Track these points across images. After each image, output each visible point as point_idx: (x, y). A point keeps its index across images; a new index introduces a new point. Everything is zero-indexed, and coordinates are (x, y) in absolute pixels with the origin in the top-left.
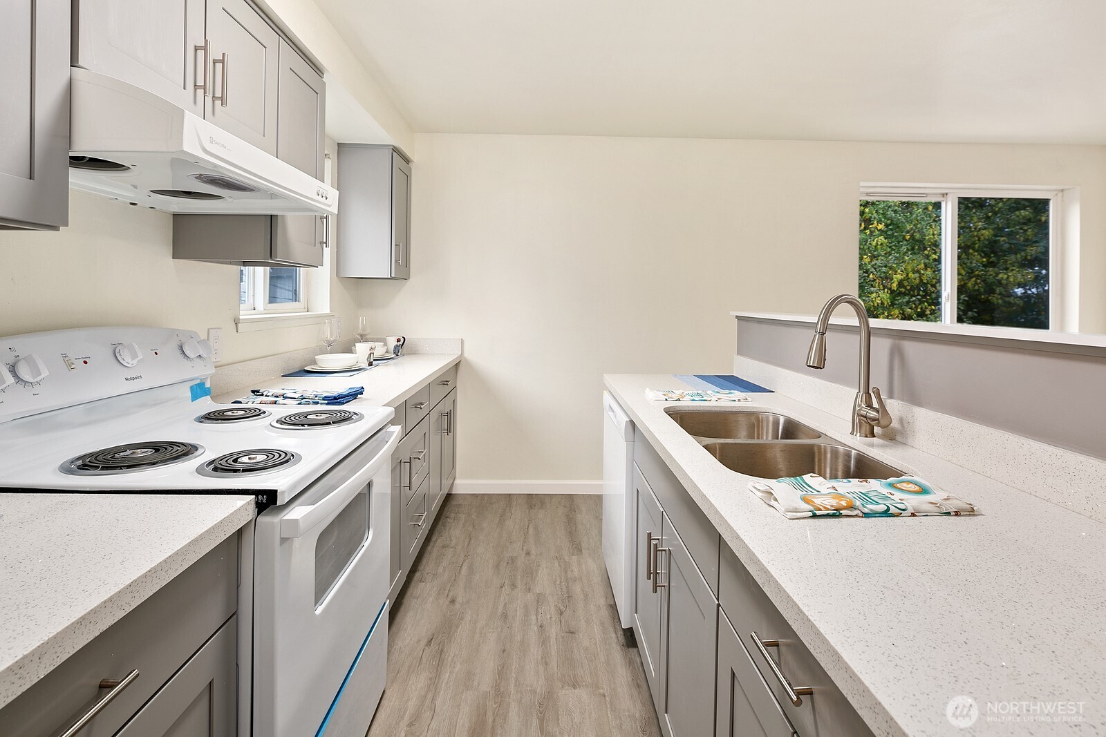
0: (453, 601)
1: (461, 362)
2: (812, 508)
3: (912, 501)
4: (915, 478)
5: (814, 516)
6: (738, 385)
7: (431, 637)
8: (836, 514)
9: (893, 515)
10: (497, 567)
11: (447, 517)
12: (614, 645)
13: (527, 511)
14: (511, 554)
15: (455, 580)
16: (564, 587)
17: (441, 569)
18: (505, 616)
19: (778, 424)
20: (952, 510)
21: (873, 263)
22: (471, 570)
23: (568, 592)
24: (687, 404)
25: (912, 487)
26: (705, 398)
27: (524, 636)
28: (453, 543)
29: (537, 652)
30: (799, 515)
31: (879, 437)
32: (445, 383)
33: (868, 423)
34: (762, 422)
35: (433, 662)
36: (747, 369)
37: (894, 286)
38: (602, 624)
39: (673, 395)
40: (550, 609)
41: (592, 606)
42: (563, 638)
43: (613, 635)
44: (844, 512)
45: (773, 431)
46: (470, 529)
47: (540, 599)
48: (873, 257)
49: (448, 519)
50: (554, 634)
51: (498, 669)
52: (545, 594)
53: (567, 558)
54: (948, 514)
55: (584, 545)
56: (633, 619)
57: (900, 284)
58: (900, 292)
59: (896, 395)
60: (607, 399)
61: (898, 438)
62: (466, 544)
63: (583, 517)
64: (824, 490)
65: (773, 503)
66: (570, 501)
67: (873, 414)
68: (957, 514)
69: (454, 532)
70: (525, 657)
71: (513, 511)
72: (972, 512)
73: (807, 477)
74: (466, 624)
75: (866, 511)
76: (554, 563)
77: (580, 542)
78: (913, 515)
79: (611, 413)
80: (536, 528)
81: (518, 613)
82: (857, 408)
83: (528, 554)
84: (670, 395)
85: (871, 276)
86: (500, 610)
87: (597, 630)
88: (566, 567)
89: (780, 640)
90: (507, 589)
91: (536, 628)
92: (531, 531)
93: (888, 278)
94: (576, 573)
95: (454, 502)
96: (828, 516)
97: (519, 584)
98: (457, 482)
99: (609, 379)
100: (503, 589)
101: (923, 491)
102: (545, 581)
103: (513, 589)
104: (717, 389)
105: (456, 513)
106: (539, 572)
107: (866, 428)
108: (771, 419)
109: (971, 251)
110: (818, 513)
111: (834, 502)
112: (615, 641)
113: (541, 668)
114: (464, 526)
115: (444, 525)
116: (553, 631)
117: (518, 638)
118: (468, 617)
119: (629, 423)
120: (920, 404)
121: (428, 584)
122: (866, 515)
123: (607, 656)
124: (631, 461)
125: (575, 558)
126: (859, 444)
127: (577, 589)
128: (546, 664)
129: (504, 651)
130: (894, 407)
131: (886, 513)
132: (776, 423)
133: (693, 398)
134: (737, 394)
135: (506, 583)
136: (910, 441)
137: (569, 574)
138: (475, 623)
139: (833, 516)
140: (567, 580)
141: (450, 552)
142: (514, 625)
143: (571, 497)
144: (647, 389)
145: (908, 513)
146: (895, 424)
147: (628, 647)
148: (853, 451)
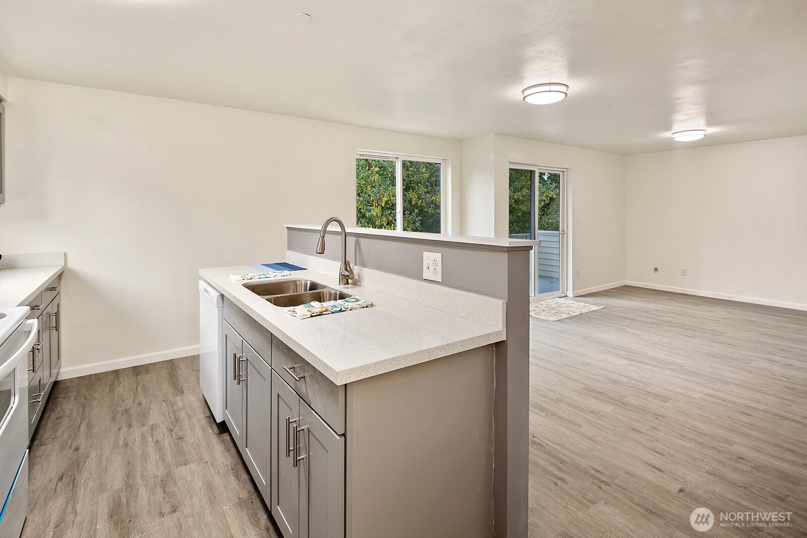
0: (77, 449)
1: (64, 272)
2: (311, 313)
3: (350, 305)
4: (356, 297)
5: (312, 316)
6: (288, 267)
7: (61, 475)
8: (321, 314)
9: (343, 311)
10: (114, 419)
11: (56, 398)
12: (212, 436)
13: (134, 378)
14: (124, 408)
15: (75, 436)
16: (172, 416)
17: (59, 433)
18: (126, 445)
19: (307, 285)
20: (365, 306)
21: (372, 190)
22: (89, 426)
23: (175, 418)
24: (256, 280)
25: (354, 300)
26: (267, 276)
27: (143, 451)
28: (68, 413)
29: (156, 456)
30: (305, 317)
31: (351, 284)
32: (53, 289)
33: (346, 278)
34: (299, 286)
35: (67, 488)
36: (292, 258)
37: (383, 205)
38: (202, 427)
39: (248, 277)
40: (163, 430)
41: (194, 421)
42: (174, 443)
43: (211, 431)
44: (324, 313)
45: (304, 288)
46: (83, 400)
47: (153, 428)
48: (373, 187)
49: (59, 400)
50: (168, 443)
51: (126, 474)
52: (157, 424)
53: (172, 399)
54: (364, 307)
55: (184, 389)
56: (224, 414)
57: (387, 203)
58: (387, 208)
59: (358, 264)
60: (202, 285)
61: (358, 284)
62: (81, 411)
63: (183, 372)
64: (318, 306)
65: (295, 315)
66: (171, 365)
67: (347, 273)
68: (367, 307)
69: (68, 407)
70: (146, 462)
71: (121, 380)
72: (372, 305)
73: (312, 303)
74: (92, 459)
75: (333, 311)
76: (162, 404)
77: (182, 388)
78: (351, 310)
79: (205, 294)
80: (144, 387)
81: (137, 440)
82: (341, 271)
83: (139, 404)
84: (246, 277)
85: (372, 198)
86: (121, 442)
87: (199, 433)
88: (173, 404)
89: (296, 366)
90: (125, 429)
91: (152, 444)
92: (140, 389)
93: (380, 199)
94: (181, 406)
95: (61, 386)
96: (317, 315)
97: (135, 424)
98: (63, 370)
99: (202, 272)
100: (121, 430)
101: (358, 301)
102: (156, 415)
103: (130, 428)
104: (275, 271)
105: (65, 394)
106: (151, 412)
107: (345, 281)
108: (303, 283)
109: (420, 184)
110: (313, 315)
111: (320, 310)
112: (212, 432)
113: (160, 464)
114: (75, 400)
115: (56, 405)
116: (167, 442)
117: (139, 453)
118: (93, 455)
119: (220, 296)
120: (365, 267)
121: (49, 445)
122: (333, 313)
123: (207, 442)
124: (222, 319)
125: (178, 398)
126: (341, 288)
127: (182, 414)
128: (163, 460)
129: (129, 464)
130: (356, 269)
131: (341, 311)
132: (306, 285)
133: (260, 277)
134: (286, 272)
135: (124, 425)
136: (362, 284)
137: (175, 408)
138: (101, 456)
139: (320, 315)
140: (174, 411)
141: (65, 421)
142: (134, 447)
143: (171, 362)
144: (231, 275)
145: (349, 309)
146: (356, 277)
147: (221, 434)
148: (338, 292)
